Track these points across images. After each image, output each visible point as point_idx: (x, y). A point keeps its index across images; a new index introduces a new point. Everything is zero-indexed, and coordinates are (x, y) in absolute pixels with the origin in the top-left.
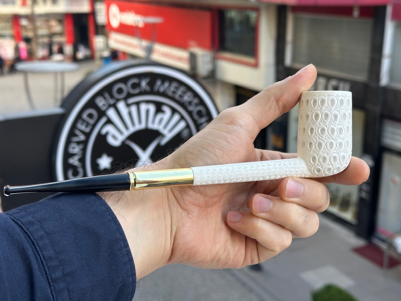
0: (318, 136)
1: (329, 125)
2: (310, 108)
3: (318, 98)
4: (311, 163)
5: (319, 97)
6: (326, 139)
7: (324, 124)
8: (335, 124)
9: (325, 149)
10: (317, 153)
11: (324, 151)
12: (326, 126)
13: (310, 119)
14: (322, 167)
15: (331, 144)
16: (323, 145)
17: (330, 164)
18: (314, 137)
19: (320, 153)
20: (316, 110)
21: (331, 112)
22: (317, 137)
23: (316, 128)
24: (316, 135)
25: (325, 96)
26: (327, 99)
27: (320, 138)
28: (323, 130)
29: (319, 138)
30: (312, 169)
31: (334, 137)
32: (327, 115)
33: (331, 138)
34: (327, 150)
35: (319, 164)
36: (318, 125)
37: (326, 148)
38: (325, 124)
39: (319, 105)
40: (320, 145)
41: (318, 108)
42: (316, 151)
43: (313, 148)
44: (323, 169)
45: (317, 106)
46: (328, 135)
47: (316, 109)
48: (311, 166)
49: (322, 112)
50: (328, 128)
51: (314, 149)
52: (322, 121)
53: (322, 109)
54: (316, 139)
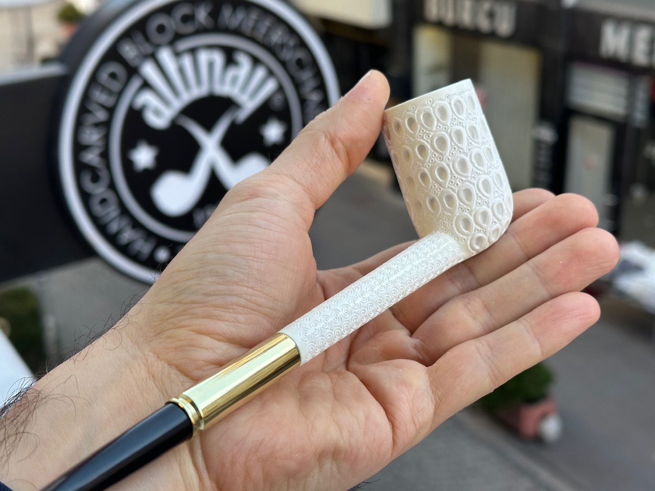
0: (459, 177)
1: (469, 149)
2: (423, 131)
3: (431, 106)
4: (463, 234)
5: (433, 105)
6: (474, 177)
7: (460, 152)
8: (478, 145)
9: (480, 197)
10: (468, 210)
11: (480, 201)
12: (466, 154)
13: (429, 151)
14: (485, 233)
15: (486, 183)
16: (474, 190)
17: (495, 220)
18: (452, 182)
19: (474, 207)
20: (436, 131)
21: (464, 125)
22: (458, 180)
23: (448, 165)
24: (455, 177)
25: (442, 100)
26: (448, 105)
27: (464, 179)
28: (463, 164)
29: (462, 180)
30: (468, 242)
31: (485, 169)
32: (459, 135)
33: (481, 173)
34: (484, 198)
35: (479, 229)
36: (450, 158)
37: (480, 195)
38: (462, 151)
39: (438, 120)
40: (468, 193)
41: (440, 127)
42: (465, 207)
43: (458, 204)
44: (488, 235)
45: (436, 123)
46: (474, 169)
47: (434, 128)
48: (465, 237)
49: (449, 131)
50: (469, 155)
51: (460, 204)
52: (455, 148)
53: (447, 126)
54: (457, 184)
